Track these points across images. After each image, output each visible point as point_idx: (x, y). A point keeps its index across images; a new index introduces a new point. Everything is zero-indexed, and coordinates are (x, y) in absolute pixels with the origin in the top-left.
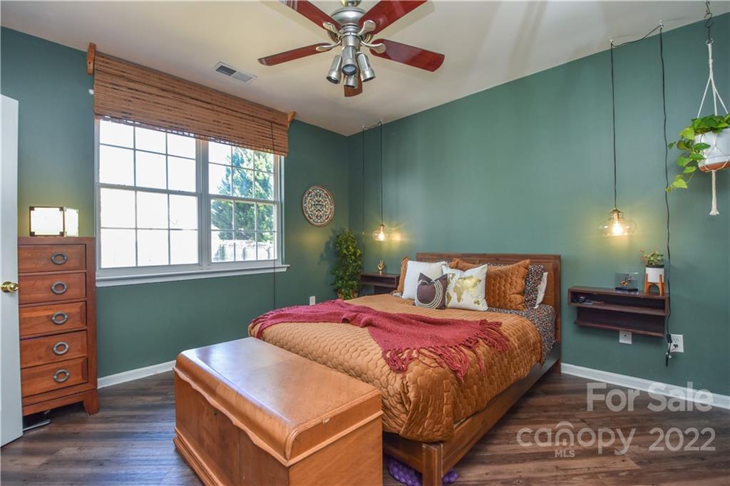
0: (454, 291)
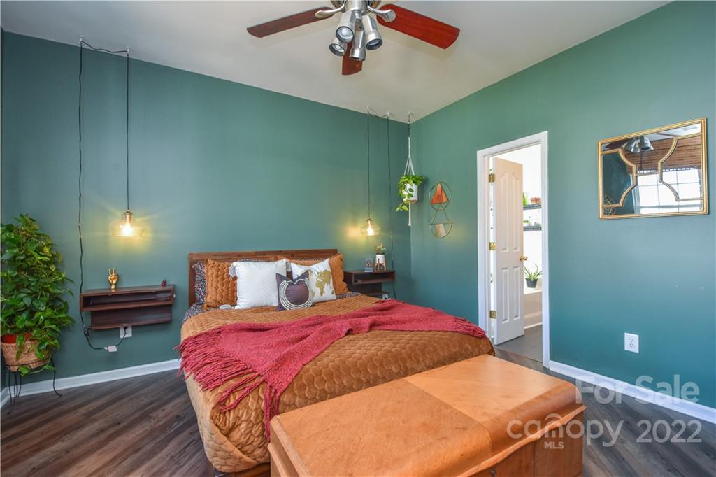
0: (317, 287)
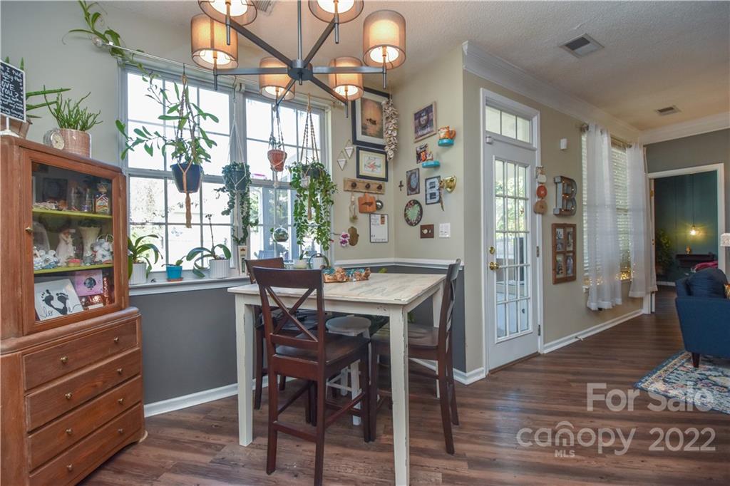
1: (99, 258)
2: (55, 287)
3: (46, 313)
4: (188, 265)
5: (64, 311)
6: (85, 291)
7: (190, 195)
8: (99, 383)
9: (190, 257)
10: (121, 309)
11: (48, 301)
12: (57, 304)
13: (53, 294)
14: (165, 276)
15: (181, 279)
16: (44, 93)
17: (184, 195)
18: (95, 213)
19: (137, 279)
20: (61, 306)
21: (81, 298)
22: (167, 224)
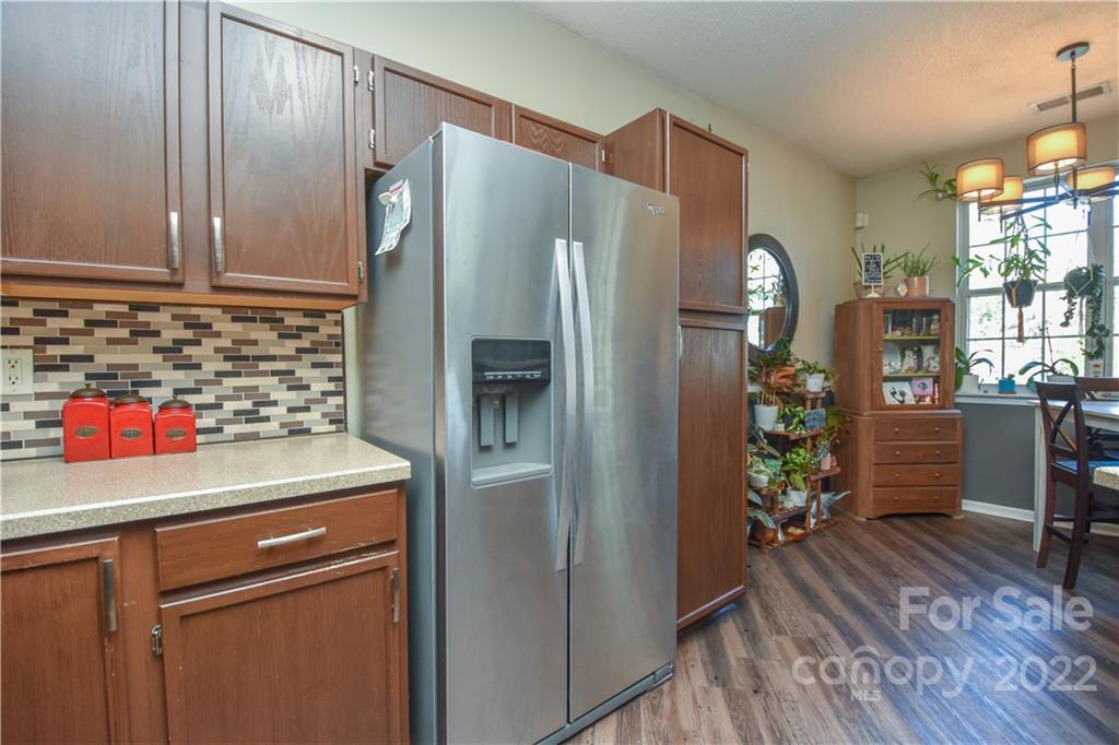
1: (931, 368)
2: (899, 386)
3: (890, 400)
4: (1021, 380)
5: (903, 402)
6: (919, 391)
7: (1023, 309)
8: (921, 454)
9: (1022, 372)
10: (945, 409)
11: (893, 394)
12: (898, 397)
13: (897, 390)
14: (997, 389)
15: (1014, 393)
16: (896, 260)
17: (1017, 310)
18: (929, 335)
19: (967, 388)
20: (901, 399)
21: (915, 396)
22: (1003, 339)
